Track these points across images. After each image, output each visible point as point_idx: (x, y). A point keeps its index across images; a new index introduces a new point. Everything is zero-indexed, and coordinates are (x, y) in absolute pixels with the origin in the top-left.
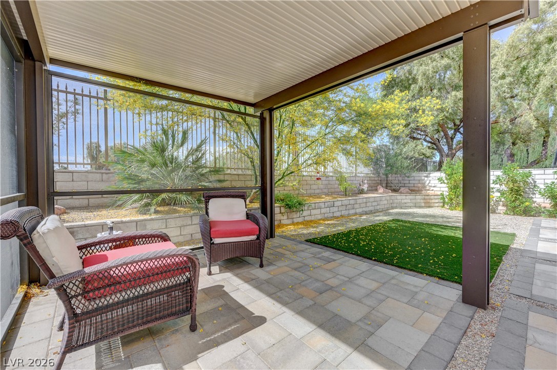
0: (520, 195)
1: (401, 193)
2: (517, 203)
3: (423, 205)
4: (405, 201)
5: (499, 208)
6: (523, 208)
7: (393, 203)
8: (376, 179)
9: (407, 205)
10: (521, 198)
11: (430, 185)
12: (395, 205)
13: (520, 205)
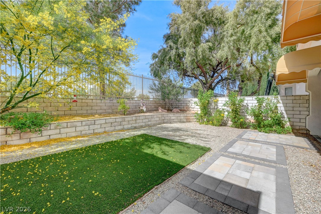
0: (238, 114)
1: (173, 112)
2: (236, 119)
3: (185, 120)
4: (173, 118)
5: (229, 122)
6: (239, 123)
7: (165, 120)
8: (161, 102)
9: (175, 120)
10: (238, 116)
11: (192, 107)
12: (166, 121)
13: (238, 121)
